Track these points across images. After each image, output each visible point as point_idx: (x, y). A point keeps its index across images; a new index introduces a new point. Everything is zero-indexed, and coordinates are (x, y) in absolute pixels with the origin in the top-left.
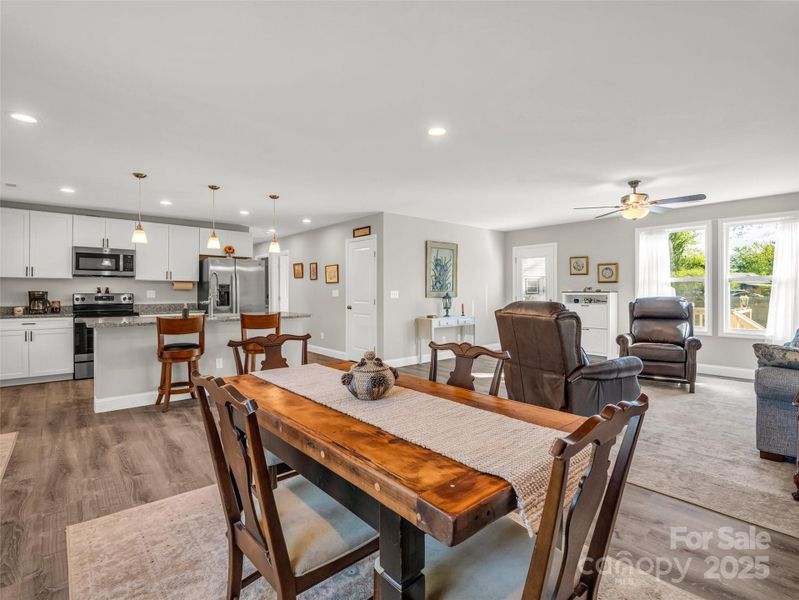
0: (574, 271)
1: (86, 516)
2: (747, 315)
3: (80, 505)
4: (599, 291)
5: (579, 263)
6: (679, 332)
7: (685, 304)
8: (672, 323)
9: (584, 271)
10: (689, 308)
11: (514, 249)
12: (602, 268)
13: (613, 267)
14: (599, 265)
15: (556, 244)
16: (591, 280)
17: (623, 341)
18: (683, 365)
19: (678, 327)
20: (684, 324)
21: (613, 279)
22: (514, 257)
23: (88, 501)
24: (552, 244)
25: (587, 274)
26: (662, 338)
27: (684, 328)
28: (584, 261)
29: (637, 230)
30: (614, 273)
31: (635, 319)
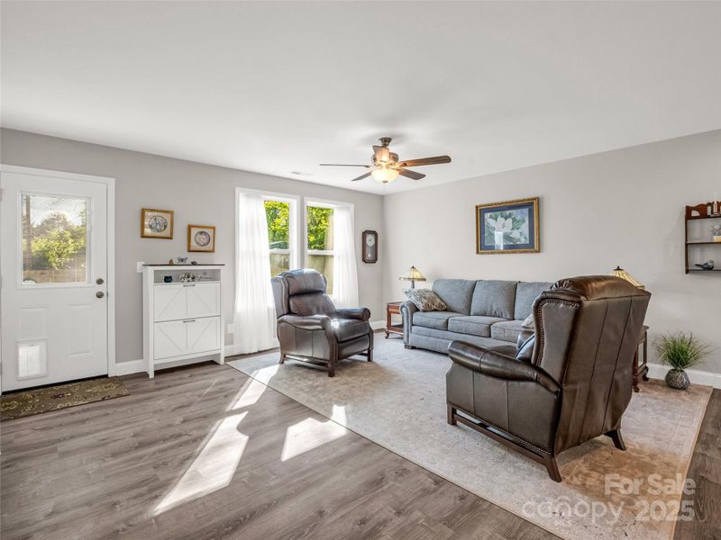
0: (149, 233)
4: (194, 264)
5: (160, 220)
9: (166, 233)
12: (194, 231)
13: (209, 232)
21: (209, 247)
25: (170, 238)
28: (168, 217)
29: (237, 189)
30: (211, 239)
31: (290, 296)
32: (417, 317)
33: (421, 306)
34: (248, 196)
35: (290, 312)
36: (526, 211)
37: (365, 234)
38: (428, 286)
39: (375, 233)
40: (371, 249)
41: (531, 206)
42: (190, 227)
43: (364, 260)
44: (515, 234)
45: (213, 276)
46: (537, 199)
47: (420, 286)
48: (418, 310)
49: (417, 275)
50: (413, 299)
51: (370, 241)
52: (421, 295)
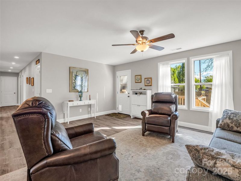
0: (136, 81)
2: (204, 99)
4: (145, 90)
5: (138, 78)
6: (170, 109)
7: (174, 96)
8: (168, 105)
9: (140, 81)
10: (176, 97)
11: (117, 72)
12: (146, 80)
13: (150, 79)
14: (145, 78)
15: (130, 70)
16: (142, 85)
17: (144, 114)
18: (169, 127)
19: (170, 107)
20: (173, 106)
21: (150, 84)
22: (117, 76)
24: (129, 70)
25: (141, 82)
26: (163, 112)
27: (173, 107)
28: (140, 77)
29: (159, 63)
30: (150, 82)
31: (153, 102)
34: (163, 65)
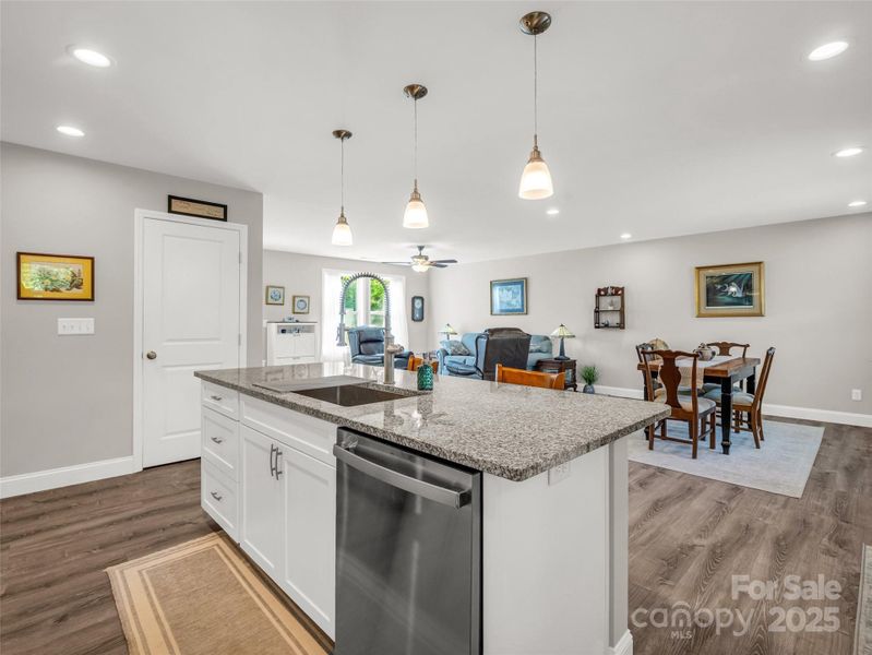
0: (271, 301)
1: (784, 499)
3: (784, 506)
5: (276, 293)
9: (281, 301)
12: (297, 300)
13: (306, 299)
21: (306, 311)
23: (777, 506)
25: (283, 304)
28: (281, 290)
29: (324, 270)
30: (307, 305)
31: (361, 343)
32: (448, 359)
33: (449, 352)
34: (330, 274)
35: (360, 353)
36: (519, 286)
37: (414, 299)
38: (458, 338)
39: (422, 299)
40: (419, 311)
41: (523, 283)
42: (294, 297)
43: (413, 319)
44: (514, 302)
45: (309, 330)
46: (526, 279)
47: (452, 338)
48: (447, 354)
49: (450, 330)
50: (445, 347)
51: (418, 304)
52: (451, 344)
